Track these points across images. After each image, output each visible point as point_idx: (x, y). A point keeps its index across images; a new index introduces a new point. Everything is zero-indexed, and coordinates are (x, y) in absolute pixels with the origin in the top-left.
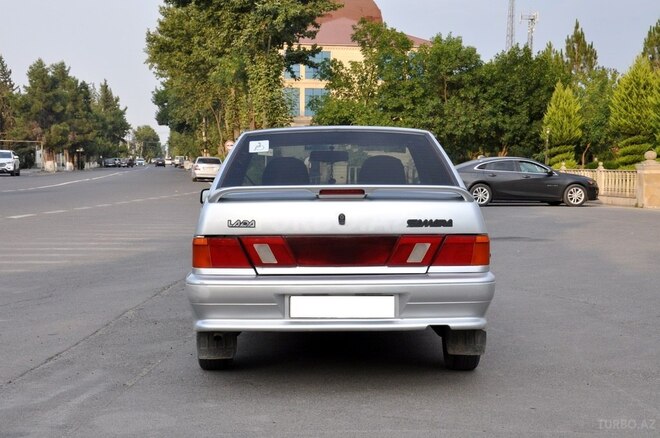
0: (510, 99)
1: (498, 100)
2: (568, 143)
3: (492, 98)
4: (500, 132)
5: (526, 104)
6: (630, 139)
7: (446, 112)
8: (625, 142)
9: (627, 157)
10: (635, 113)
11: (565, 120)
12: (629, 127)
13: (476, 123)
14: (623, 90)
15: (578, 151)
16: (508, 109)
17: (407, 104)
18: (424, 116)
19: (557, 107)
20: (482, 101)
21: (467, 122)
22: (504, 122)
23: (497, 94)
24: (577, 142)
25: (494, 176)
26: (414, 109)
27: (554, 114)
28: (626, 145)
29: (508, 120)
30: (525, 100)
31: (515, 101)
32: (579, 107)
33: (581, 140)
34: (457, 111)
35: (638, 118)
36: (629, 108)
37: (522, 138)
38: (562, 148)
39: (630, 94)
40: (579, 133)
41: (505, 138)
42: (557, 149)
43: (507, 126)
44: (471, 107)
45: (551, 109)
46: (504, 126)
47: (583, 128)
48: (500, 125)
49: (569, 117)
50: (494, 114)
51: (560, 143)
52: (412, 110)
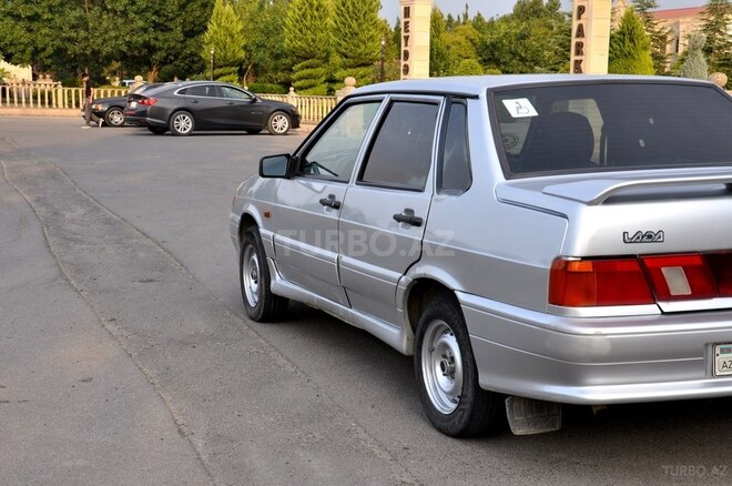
0: (161, 13)
1: (149, 14)
2: (232, 65)
3: (142, 11)
4: (152, 49)
5: (179, 20)
6: (305, 63)
7: (91, 25)
8: (299, 65)
9: (303, 81)
10: (310, 36)
11: (228, 40)
12: (304, 50)
13: (127, 39)
14: (297, 10)
15: (241, 73)
16: (160, 24)
17: (44, 12)
18: (66, 28)
19: (219, 26)
20: (132, 15)
21: (117, 38)
22: (156, 39)
23: (147, 7)
24: (240, 64)
25: (196, 102)
26: (52, 19)
27: (215, 32)
28: (302, 68)
29: (161, 37)
30: (178, 16)
31: (167, 16)
32: (240, 27)
33: (244, 61)
34: (105, 24)
35: (313, 41)
36: (304, 30)
37: (176, 57)
38: (226, 70)
39: (304, 15)
40: (242, 54)
41: (158, 56)
42: (220, 71)
43: (159, 44)
44: (120, 21)
45: (212, 27)
46: (157, 43)
47: (245, 48)
48: (153, 42)
49: (232, 36)
50: (145, 30)
51: (223, 63)
52: (49, 20)
